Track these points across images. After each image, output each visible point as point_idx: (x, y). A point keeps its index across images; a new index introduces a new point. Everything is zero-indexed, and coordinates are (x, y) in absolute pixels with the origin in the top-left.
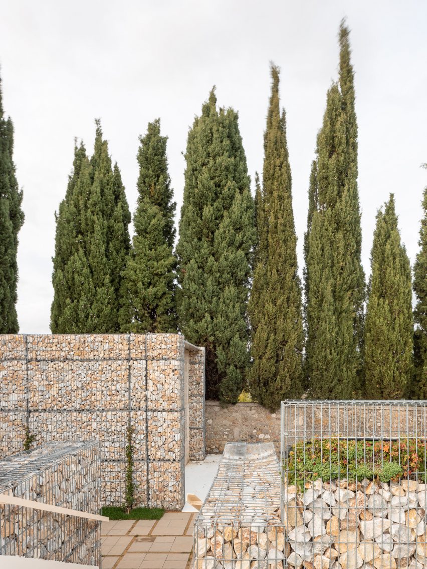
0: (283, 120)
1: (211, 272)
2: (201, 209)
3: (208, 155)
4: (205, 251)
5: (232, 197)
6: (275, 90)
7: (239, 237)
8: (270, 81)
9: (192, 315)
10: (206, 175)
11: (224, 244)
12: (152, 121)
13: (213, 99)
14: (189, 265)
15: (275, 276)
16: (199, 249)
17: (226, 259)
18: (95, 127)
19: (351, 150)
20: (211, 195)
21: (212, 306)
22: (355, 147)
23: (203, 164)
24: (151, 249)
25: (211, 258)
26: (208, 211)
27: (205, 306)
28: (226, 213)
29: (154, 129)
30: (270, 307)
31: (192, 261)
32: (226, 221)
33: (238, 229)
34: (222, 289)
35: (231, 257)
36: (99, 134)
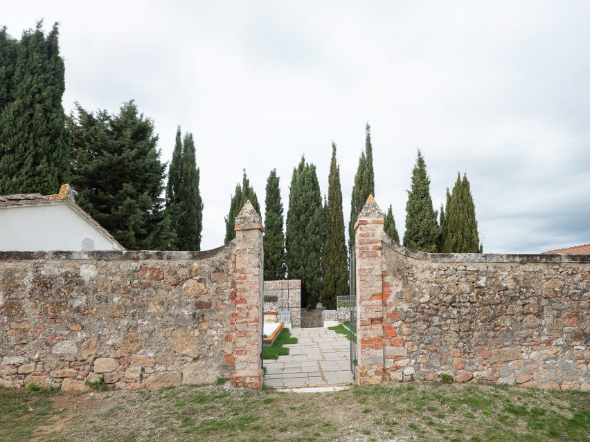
0: (338, 169)
1: (304, 246)
2: (299, 216)
3: (302, 191)
4: (300, 236)
5: (314, 210)
6: (334, 154)
7: (317, 229)
8: (332, 149)
9: (294, 267)
10: (301, 201)
11: (310, 233)
12: (273, 170)
13: (303, 160)
14: (293, 243)
15: (334, 247)
16: (297, 235)
17: (311, 240)
18: (243, 172)
19: (371, 185)
20: (304, 210)
21: (304, 262)
22: (373, 184)
23: (300, 195)
24: (274, 236)
25: (304, 239)
26: (302, 218)
27: (301, 262)
28: (311, 218)
29: (273, 174)
30: (332, 262)
31: (295, 241)
32: (311, 222)
33: (317, 226)
34: (309, 254)
35: (314, 239)
36: (245, 175)
